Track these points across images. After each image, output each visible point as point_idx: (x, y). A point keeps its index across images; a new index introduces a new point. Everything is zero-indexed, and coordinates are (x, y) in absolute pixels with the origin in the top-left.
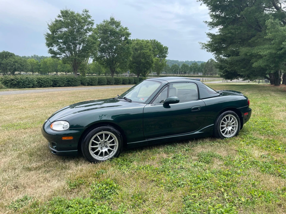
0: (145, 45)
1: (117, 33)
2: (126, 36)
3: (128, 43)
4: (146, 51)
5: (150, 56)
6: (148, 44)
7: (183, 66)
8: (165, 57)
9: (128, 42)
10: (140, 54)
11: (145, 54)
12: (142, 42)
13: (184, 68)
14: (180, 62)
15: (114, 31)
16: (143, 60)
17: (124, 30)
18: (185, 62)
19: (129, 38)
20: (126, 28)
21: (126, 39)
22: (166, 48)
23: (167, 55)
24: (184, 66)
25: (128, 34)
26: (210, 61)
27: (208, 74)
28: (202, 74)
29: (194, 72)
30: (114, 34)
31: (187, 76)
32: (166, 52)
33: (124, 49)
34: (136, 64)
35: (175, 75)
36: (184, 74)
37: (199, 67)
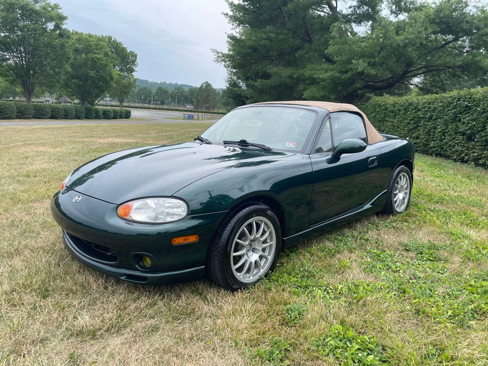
0: (96, 45)
1: (37, 13)
2: (58, 22)
3: (61, 35)
4: (98, 56)
5: (106, 66)
6: (102, 43)
7: (158, 91)
8: (132, 71)
9: (64, 35)
10: (86, 59)
11: (96, 62)
12: (88, 38)
13: (161, 94)
14: (151, 83)
16: (92, 73)
17: (53, 9)
18: (160, 84)
19: (64, 27)
20: (56, 6)
21: (57, 27)
22: (132, 56)
23: (136, 69)
24: (161, 91)
25: (62, 18)
26: (204, 85)
27: (202, 107)
28: (192, 107)
29: (178, 103)
30: (31, 14)
31: (168, 110)
32: (133, 62)
33: (54, 48)
34: (80, 80)
35: (146, 105)
36: (161, 104)
37: (187, 94)
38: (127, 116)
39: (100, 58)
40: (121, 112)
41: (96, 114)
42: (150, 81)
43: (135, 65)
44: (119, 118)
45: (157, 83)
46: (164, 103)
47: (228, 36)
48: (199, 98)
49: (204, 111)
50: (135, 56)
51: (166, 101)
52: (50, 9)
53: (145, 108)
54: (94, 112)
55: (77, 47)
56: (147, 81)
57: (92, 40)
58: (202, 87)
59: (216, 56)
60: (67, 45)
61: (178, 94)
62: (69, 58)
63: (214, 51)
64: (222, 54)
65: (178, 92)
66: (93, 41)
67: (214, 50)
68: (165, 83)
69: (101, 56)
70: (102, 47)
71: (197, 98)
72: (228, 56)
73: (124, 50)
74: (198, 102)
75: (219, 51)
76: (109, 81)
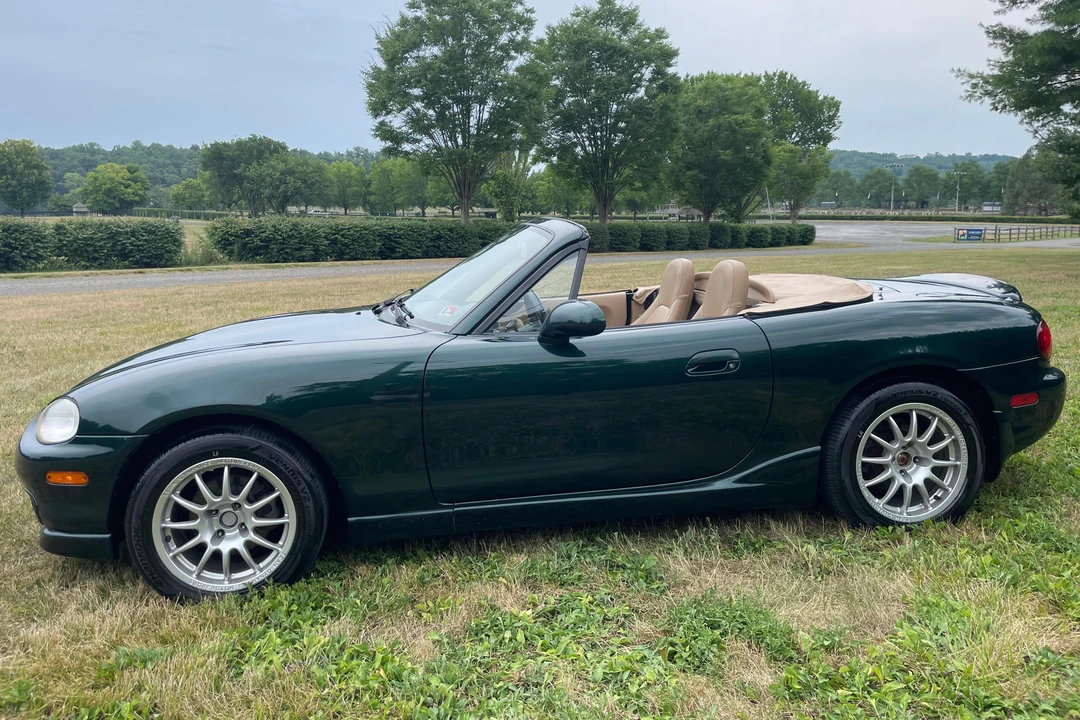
0: (740, 96)
1: (623, 52)
2: (660, 63)
3: (663, 88)
4: (745, 117)
5: (758, 135)
6: (752, 90)
7: (911, 176)
8: (828, 138)
9: (668, 85)
10: (716, 130)
11: (734, 131)
12: (723, 85)
13: (919, 184)
14: (901, 160)
15: (611, 47)
16: (726, 155)
17: (652, 40)
18: (924, 159)
19: (670, 71)
20: (660, 34)
21: (659, 73)
22: (830, 105)
23: (836, 134)
24: (920, 175)
25: (668, 55)
26: (1035, 152)
27: (1026, 208)
28: (999, 209)
29: (964, 201)
30: (611, 56)
31: (930, 219)
32: (831, 120)
33: (648, 115)
34: (701, 171)
35: (878, 212)
36: (917, 207)
37: (989, 177)
38: (806, 238)
39: (744, 122)
40: (791, 231)
41: (733, 237)
42: (899, 154)
43: (835, 125)
44: (785, 245)
45: (918, 158)
46: (926, 203)
47: (988, 33)
48: (1017, 185)
49: (1035, 217)
50: (836, 106)
51: (933, 200)
52: (648, 41)
53: (872, 218)
54: (729, 234)
55: (699, 107)
56: (892, 155)
57: (730, 86)
58: (1027, 157)
59: (968, 87)
60: (673, 105)
61: (965, 180)
62: (676, 131)
63: (960, 73)
64: (982, 77)
65: (962, 177)
66: (732, 89)
67: (959, 70)
68: (938, 157)
69: (747, 116)
70: (752, 98)
71: (1012, 185)
72: (998, 81)
73: (810, 96)
74: (1017, 195)
75: (974, 72)
76: (761, 166)
